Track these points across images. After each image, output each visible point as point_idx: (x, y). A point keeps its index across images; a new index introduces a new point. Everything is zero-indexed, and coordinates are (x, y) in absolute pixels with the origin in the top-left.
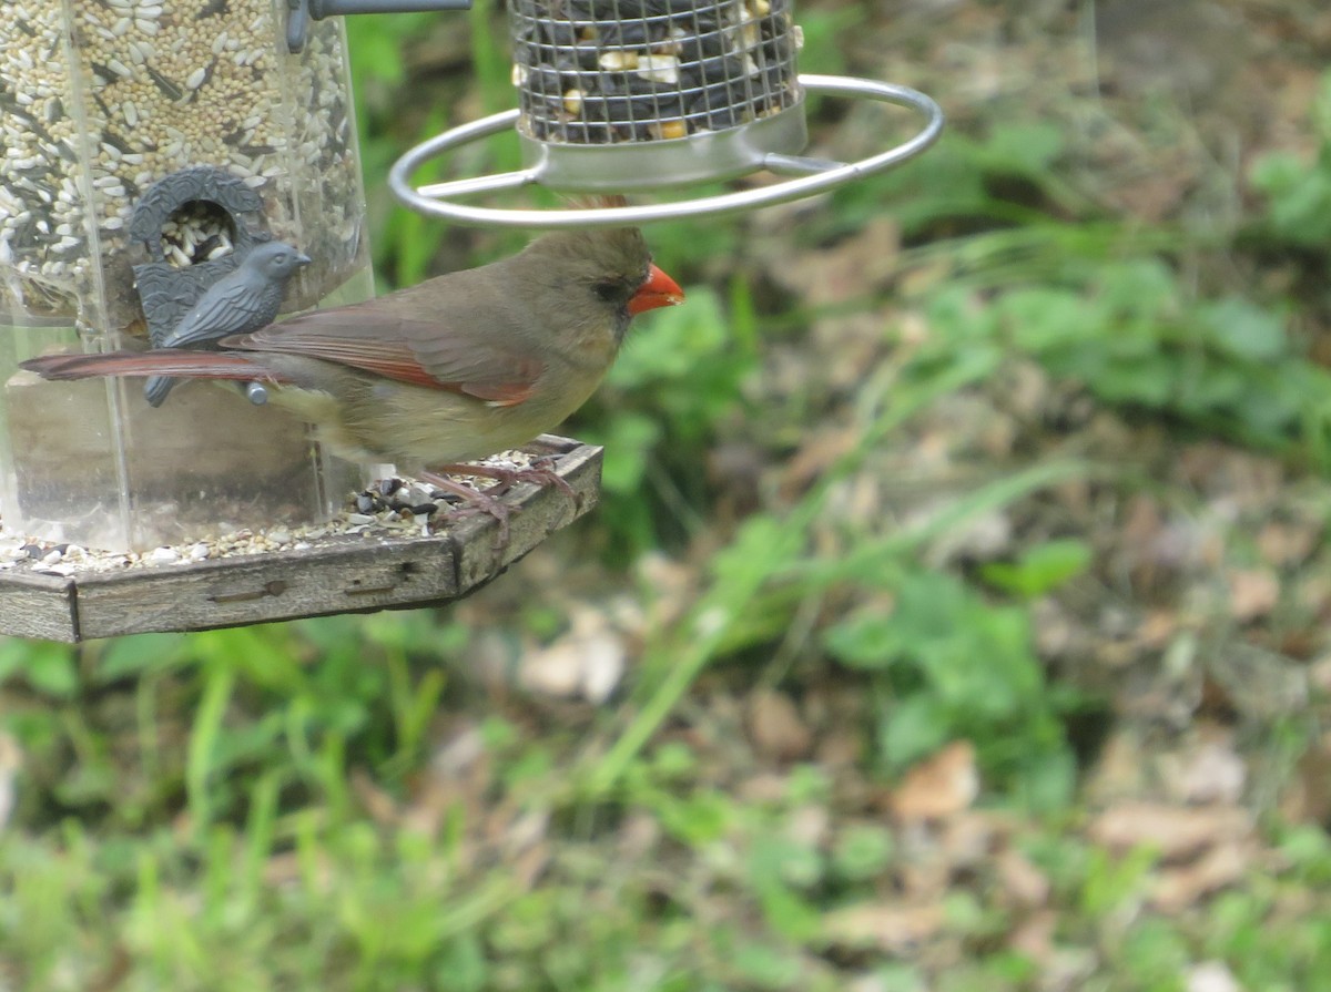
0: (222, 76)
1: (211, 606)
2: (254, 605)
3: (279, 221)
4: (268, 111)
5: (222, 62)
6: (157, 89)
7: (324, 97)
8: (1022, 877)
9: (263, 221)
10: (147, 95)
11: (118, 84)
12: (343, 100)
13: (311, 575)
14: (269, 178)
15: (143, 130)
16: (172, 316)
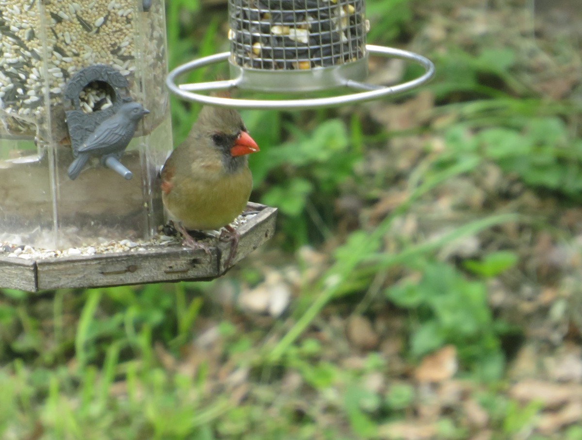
0: (111, 21)
1: (101, 276)
2: (121, 277)
3: (135, 92)
4: (133, 39)
5: (112, 14)
6: (81, 26)
7: (156, 34)
8: (476, 413)
9: (128, 92)
10: (76, 29)
11: (63, 23)
12: (162, 36)
13: (149, 263)
14: (131, 72)
15: (73, 46)
16: (83, 136)
